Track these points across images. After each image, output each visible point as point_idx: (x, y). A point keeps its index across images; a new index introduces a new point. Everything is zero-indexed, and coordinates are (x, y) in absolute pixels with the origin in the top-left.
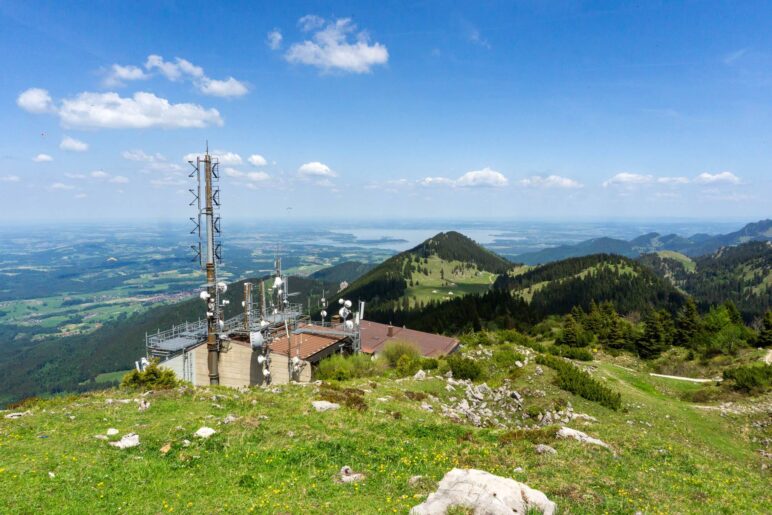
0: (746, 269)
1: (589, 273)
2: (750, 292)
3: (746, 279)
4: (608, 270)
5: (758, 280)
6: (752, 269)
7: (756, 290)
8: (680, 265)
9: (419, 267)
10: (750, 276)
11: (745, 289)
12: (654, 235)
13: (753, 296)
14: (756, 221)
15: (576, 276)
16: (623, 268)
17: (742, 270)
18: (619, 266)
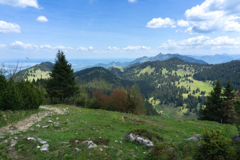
0: (135, 70)
1: (91, 73)
2: (136, 76)
3: (135, 72)
4: (97, 72)
5: (138, 73)
6: (137, 70)
7: (138, 75)
8: (119, 70)
9: (31, 74)
10: (136, 72)
11: (135, 75)
12: (114, 62)
13: (137, 77)
14: (138, 58)
15: (87, 74)
16: (102, 71)
17: (134, 70)
18: (100, 70)
